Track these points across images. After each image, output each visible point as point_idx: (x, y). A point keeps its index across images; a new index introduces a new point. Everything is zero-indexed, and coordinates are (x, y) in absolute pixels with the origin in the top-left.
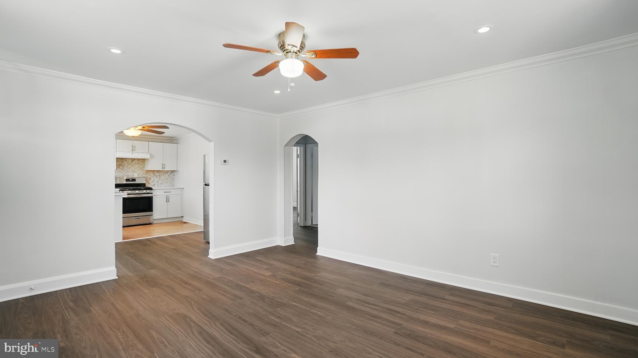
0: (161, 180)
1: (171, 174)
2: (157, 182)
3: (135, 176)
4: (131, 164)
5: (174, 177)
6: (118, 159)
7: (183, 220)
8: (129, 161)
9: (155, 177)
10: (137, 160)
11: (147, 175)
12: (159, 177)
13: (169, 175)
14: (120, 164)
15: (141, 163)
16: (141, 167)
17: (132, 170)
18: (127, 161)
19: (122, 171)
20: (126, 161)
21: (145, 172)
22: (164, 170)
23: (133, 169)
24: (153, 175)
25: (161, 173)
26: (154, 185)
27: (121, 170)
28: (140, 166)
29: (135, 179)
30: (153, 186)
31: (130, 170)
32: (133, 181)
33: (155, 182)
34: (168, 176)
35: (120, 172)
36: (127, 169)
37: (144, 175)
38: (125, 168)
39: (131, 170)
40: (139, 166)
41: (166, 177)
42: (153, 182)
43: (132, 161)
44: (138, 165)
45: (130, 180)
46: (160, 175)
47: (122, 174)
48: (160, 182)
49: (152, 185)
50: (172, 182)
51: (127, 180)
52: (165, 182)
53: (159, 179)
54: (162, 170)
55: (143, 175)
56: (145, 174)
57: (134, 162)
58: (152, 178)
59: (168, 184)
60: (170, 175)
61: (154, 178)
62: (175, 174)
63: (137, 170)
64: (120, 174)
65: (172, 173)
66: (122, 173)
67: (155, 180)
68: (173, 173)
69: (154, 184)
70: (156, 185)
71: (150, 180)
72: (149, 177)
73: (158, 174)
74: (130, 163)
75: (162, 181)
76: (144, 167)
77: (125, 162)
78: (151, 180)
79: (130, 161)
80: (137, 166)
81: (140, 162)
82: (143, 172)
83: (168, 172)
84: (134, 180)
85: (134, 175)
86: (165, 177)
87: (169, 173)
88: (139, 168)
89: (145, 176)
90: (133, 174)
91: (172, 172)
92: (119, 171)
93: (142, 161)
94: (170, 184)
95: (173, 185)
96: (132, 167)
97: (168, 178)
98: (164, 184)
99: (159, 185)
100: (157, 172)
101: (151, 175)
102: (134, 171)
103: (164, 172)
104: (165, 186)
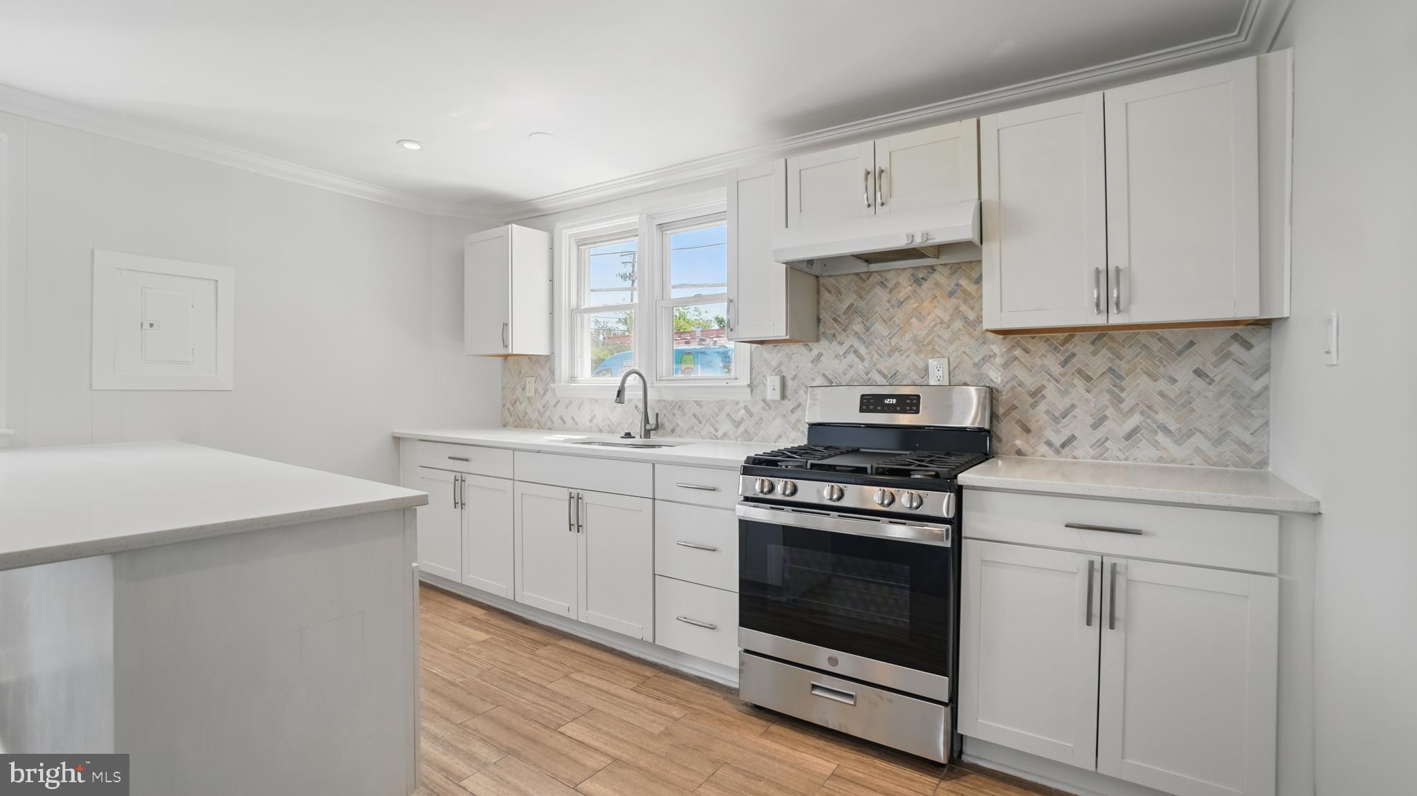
0: (1125, 406)
1: (1223, 355)
2: (1095, 426)
3: (938, 377)
4: (912, 304)
5: (1257, 386)
6: (796, 269)
8: (897, 285)
9: (1079, 383)
10: (946, 271)
12: (1107, 383)
13: (1209, 369)
14: (852, 305)
15: (971, 288)
16: (972, 316)
17: (915, 340)
18: (890, 285)
19: (863, 351)
20: (883, 285)
21: (998, 348)
22: (1116, 319)
23: (922, 334)
24: (1056, 369)
25: (1128, 353)
26: (1063, 446)
27: (857, 344)
28: (964, 308)
29: (918, 397)
30: (1058, 452)
31: (905, 342)
32: (904, 411)
33: (1079, 425)
34: (1199, 373)
35: (852, 356)
36: (885, 332)
37: (993, 372)
38: (880, 328)
39: (908, 336)
40: (957, 308)
41: (1174, 381)
42: (1056, 420)
43: (919, 281)
44: (954, 301)
45: (887, 401)
46: (1123, 366)
47: (860, 367)
49: (1049, 444)
50: (1236, 430)
51: (870, 403)
52: (1165, 429)
53: (1105, 399)
55: (988, 369)
57: (926, 285)
58: (1051, 391)
59: (1197, 440)
61: (1064, 393)
62: (1268, 354)
63: (947, 334)
64: (851, 367)
65: (1236, 348)
66: (862, 359)
67: (1073, 406)
68: (1248, 346)
69: (1066, 434)
70: (1083, 451)
71: (1034, 405)
72: (1030, 382)
73: (1098, 362)
74: (902, 296)
75: (1135, 419)
77: (878, 290)
78: (1042, 407)
79: (904, 280)
80: (944, 310)
81: (964, 283)
82: (985, 350)
83: (1192, 344)
84: (909, 403)
85: (926, 369)
86: (1162, 385)
87: (1208, 346)
88: (958, 324)
90: (921, 365)
91: (1236, 337)
92: (841, 350)
93: (975, 274)
94: (1217, 443)
95: (1253, 457)
96: (914, 320)
97: (1199, 384)
98: (1156, 445)
99: (1107, 444)
100: (1093, 343)
101: (1043, 365)
102: (929, 344)
103: (1156, 346)
104: (1160, 459)
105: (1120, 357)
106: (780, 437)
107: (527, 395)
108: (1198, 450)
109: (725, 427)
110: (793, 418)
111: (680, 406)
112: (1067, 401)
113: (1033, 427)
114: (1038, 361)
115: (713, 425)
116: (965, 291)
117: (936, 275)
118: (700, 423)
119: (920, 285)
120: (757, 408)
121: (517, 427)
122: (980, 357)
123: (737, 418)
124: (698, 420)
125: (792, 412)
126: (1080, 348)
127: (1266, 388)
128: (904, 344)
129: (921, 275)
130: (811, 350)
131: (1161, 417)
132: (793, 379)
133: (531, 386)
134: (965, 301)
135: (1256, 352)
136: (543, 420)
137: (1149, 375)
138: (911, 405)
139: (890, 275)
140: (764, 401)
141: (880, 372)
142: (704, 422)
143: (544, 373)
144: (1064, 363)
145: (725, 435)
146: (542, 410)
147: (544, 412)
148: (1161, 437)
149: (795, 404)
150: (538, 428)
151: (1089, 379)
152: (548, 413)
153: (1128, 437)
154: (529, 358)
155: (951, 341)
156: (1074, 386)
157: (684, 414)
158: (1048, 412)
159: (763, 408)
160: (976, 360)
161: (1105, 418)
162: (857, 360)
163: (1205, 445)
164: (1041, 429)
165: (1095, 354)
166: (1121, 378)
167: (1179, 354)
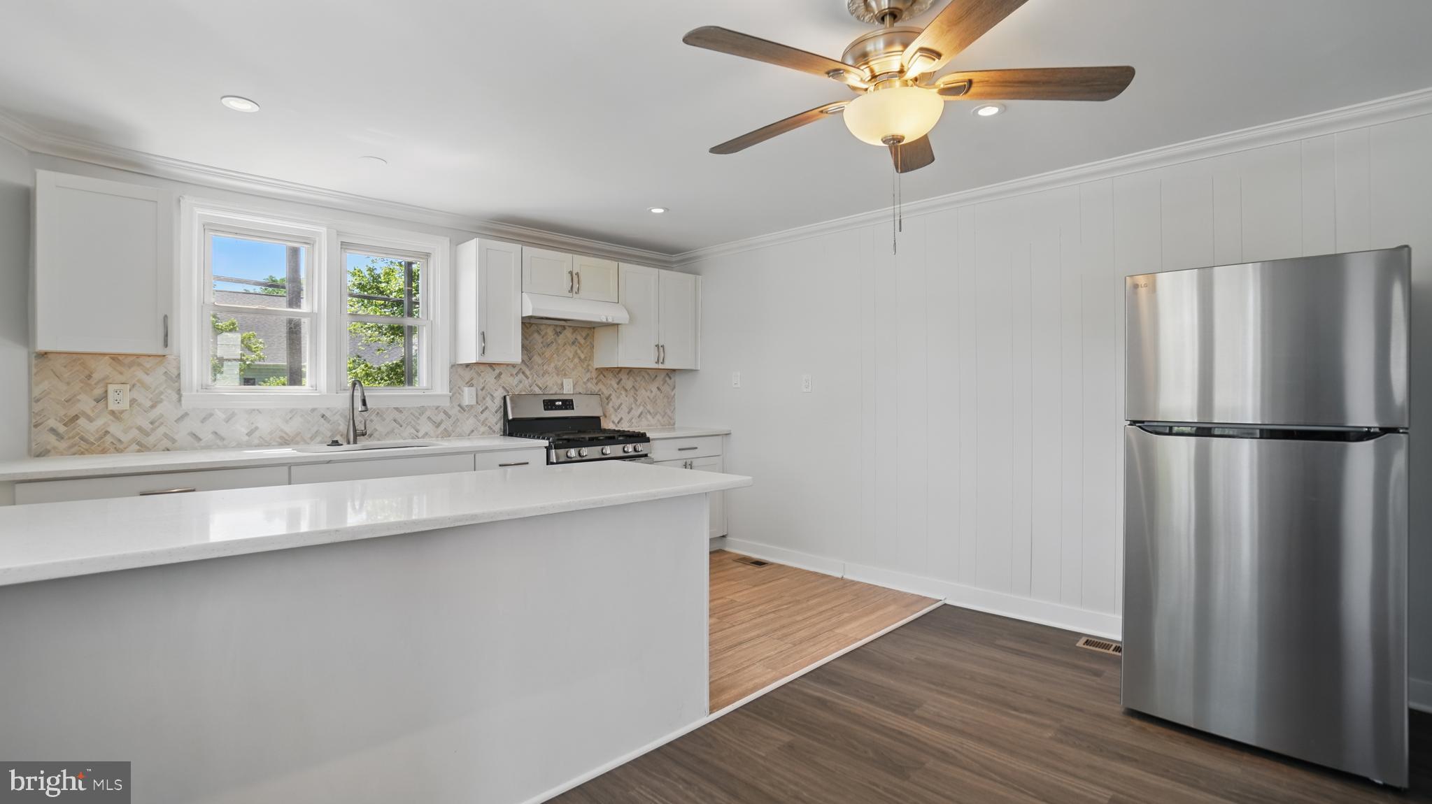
0: (638, 403)
1: (665, 382)
2: (629, 413)
3: (568, 390)
4: (554, 346)
5: (672, 393)
6: (527, 321)
7: (727, 549)
8: (546, 334)
9: (623, 392)
10: (571, 330)
11: (601, 386)
12: (632, 392)
13: (662, 388)
15: (582, 341)
16: (582, 356)
17: (556, 368)
18: (543, 333)
19: (528, 373)
21: (594, 374)
22: (661, 366)
23: (559, 364)
24: (615, 386)
25: (638, 379)
26: (618, 423)
27: (524, 368)
28: (579, 352)
29: (572, 400)
31: (551, 368)
32: (566, 409)
33: (623, 412)
34: (658, 388)
35: (521, 376)
36: (540, 362)
37: (592, 387)
38: (537, 359)
39: (552, 365)
40: (576, 353)
41: (652, 392)
42: (616, 410)
43: (558, 334)
44: (574, 347)
45: (557, 403)
46: (637, 385)
47: (526, 382)
48: (636, 412)
49: (613, 422)
50: (668, 411)
51: (549, 405)
52: (649, 412)
53: (632, 399)
54: (656, 366)
55: (590, 385)
56: (595, 381)
57: (561, 336)
58: (613, 397)
59: (659, 417)
60: (663, 385)
61: (618, 397)
63: (571, 365)
64: (521, 382)
65: (667, 379)
66: (527, 377)
67: (621, 404)
68: (670, 378)
69: (620, 417)
71: (608, 404)
72: (607, 392)
73: (628, 383)
74: (549, 340)
75: (641, 409)
76: (590, 357)
77: (536, 335)
78: (611, 404)
79: (550, 332)
80: (569, 351)
81: (579, 338)
82: (588, 375)
83: (656, 376)
84: (568, 404)
85: (562, 384)
86: (648, 393)
87: (660, 378)
88: (576, 360)
89: (596, 389)
90: (559, 382)
93: (584, 334)
94: (663, 417)
95: (672, 422)
96: (555, 356)
97: (658, 393)
98: (647, 419)
99: (633, 420)
100: (628, 374)
101: (611, 384)
102: (563, 370)
103: (647, 377)
104: (648, 426)
105: (636, 381)
106: (473, 431)
107: (110, 408)
108: (658, 420)
109: (426, 427)
110: (482, 417)
111: (378, 413)
112: (619, 401)
113: (608, 415)
114: (609, 382)
115: (414, 428)
116: (579, 343)
117: (565, 331)
118: (401, 426)
119: (558, 336)
120: (454, 411)
121: (82, 453)
122: (586, 379)
123: (438, 419)
124: (399, 424)
125: (482, 413)
126: (623, 376)
127: (674, 395)
128: (550, 370)
129: (558, 330)
130: (494, 370)
131: (649, 407)
132: (482, 390)
133: (119, 399)
134: (579, 348)
135: (673, 380)
136: (151, 440)
137: (645, 389)
138: (569, 405)
139: (542, 327)
140: (459, 405)
141: (538, 386)
142: (404, 425)
143: (155, 379)
144: (618, 383)
145: (426, 434)
146: (146, 425)
147: (153, 430)
148: (649, 416)
149: (484, 407)
150: (139, 451)
151: (626, 390)
152: (162, 430)
153: (639, 416)
154: (113, 359)
155: (573, 370)
156: (621, 394)
157: (384, 420)
158: (613, 407)
159: (459, 411)
160: (585, 380)
161: (632, 408)
162: (524, 378)
163: (660, 418)
164: (611, 415)
165: (628, 379)
166: (637, 390)
167: (653, 380)
